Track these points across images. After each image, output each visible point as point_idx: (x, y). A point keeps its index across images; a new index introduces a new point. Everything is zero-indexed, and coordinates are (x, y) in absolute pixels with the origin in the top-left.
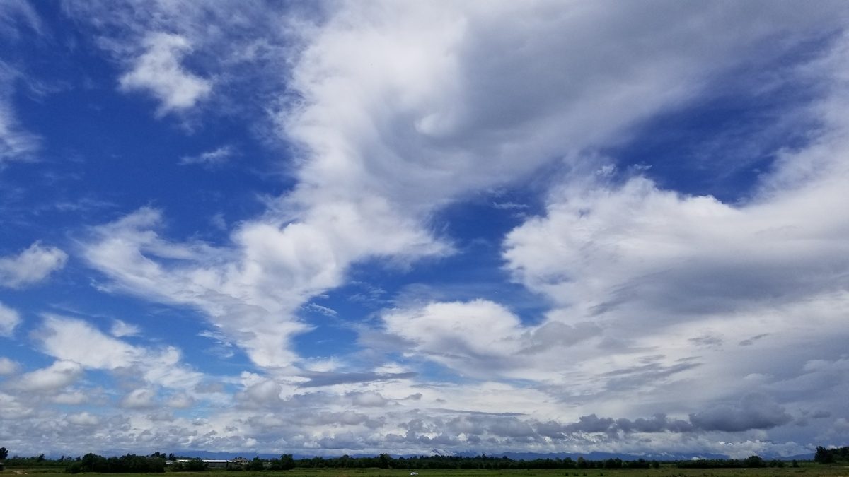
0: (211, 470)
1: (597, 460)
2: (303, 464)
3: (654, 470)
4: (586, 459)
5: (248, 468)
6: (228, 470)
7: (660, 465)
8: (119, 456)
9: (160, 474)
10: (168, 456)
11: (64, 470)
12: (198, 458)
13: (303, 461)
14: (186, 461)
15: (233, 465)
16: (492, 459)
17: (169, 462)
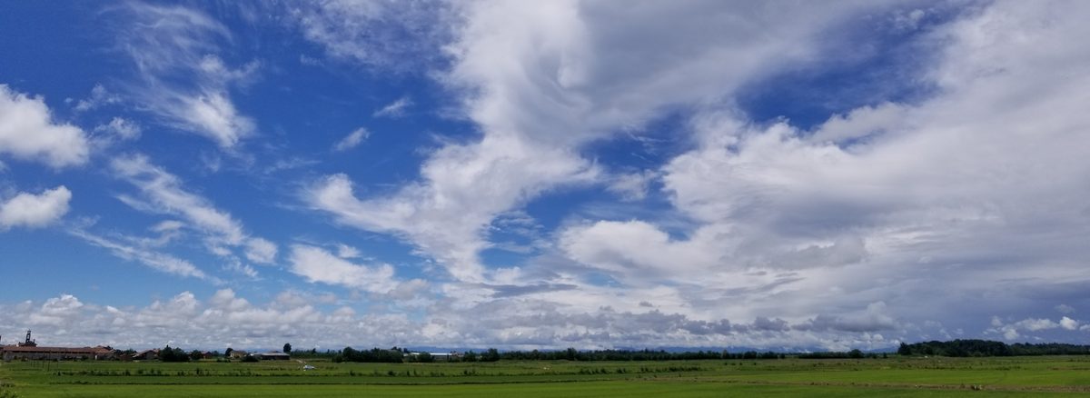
0: (435, 362)
1: (738, 353)
2: (506, 357)
3: (782, 360)
4: (730, 352)
5: (465, 359)
6: (449, 362)
7: (786, 356)
9: (401, 364)
10: (403, 351)
11: (331, 360)
12: (426, 352)
13: (505, 354)
14: (418, 354)
15: (452, 358)
16: (653, 352)
17: (405, 355)
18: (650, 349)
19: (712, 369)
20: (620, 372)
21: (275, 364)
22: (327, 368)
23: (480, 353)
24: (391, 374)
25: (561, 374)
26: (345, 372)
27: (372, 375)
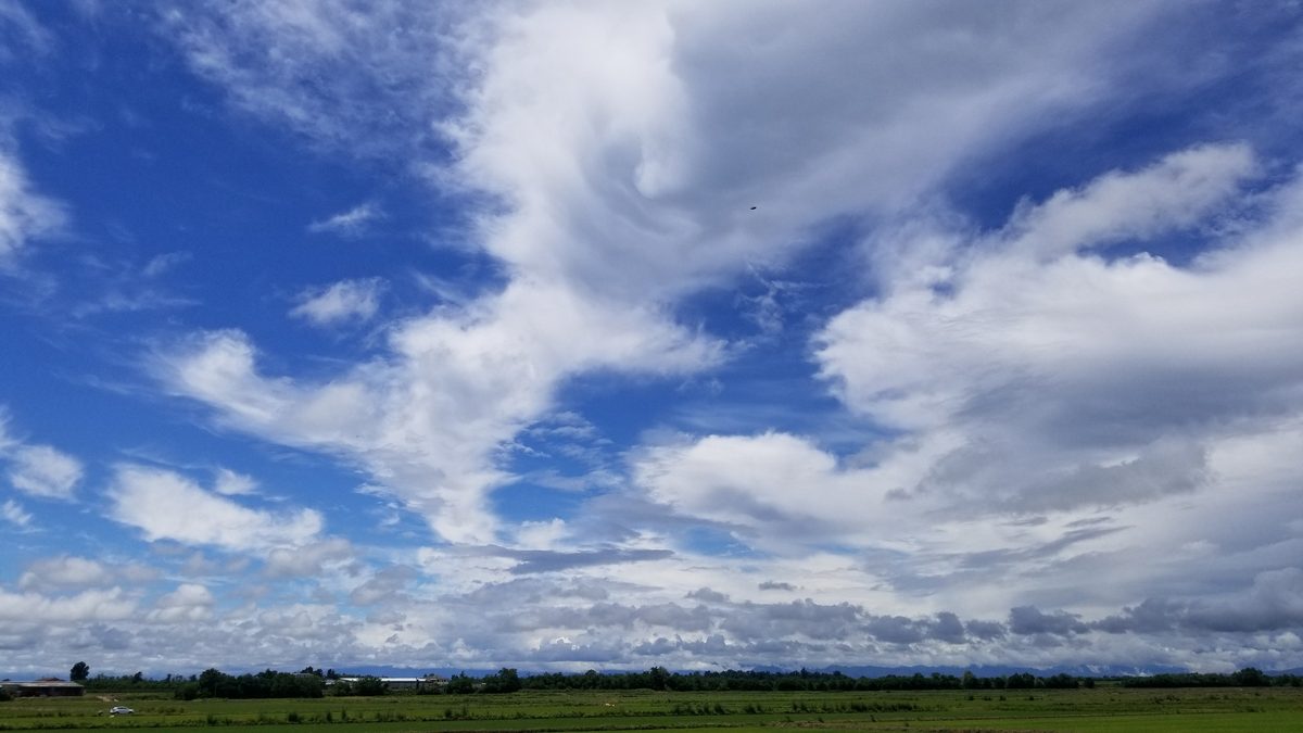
0: (391, 694)
1: (995, 677)
2: (532, 684)
3: (1088, 690)
4: (978, 676)
5: (450, 690)
6: (420, 694)
7: (1096, 683)
8: (254, 673)
9: (319, 699)
10: (325, 674)
11: (173, 694)
12: (373, 676)
13: (531, 678)
14: (355, 680)
15: (427, 685)
16: (817, 675)
17: (329, 682)
18: (811, 669)
19: (941, 708)
20: (750, 711)
21: (48, 705)
22: (162, 711)
23: (481, 677)
24: (294, 719)
25: (637, 714)
26: (197, 718)
27: (252, 723)
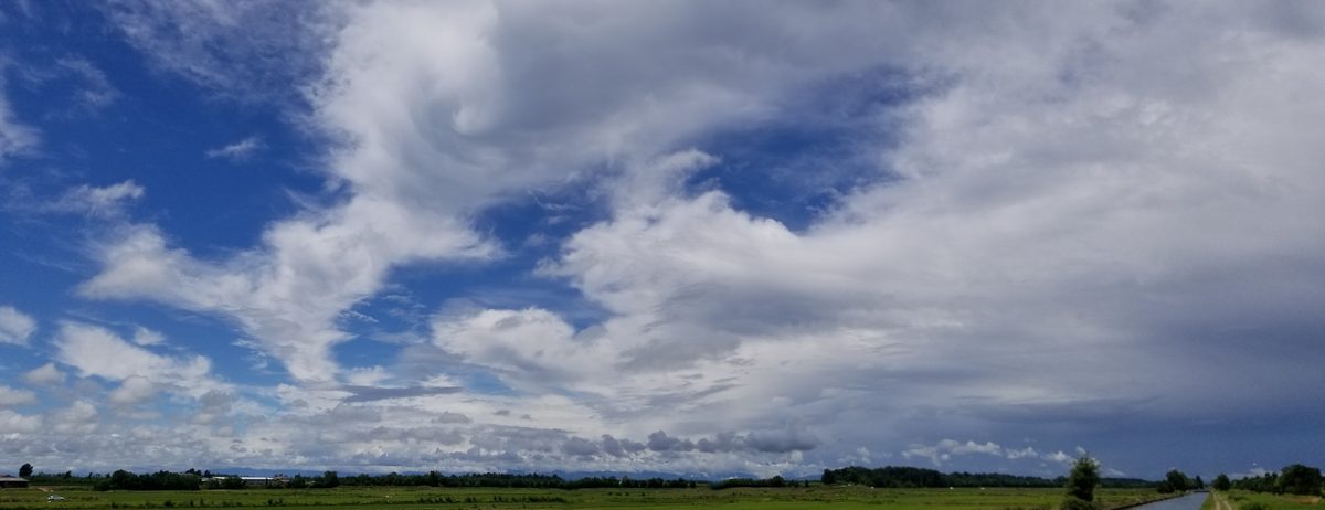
0: (247, 488)
2: (347, 482)
5: (289, 485)
6: (268, 488)
7: (697, 484)
8: (151, 473)
10: (203, 473)
11: (92, 486)
12: (236, 476)
13: (347, 478)
14: (223, 478)
15: (273, 483)
17: (205, 479)
22: (83, 499)
23: (312, 476)
27: (141, 507)
